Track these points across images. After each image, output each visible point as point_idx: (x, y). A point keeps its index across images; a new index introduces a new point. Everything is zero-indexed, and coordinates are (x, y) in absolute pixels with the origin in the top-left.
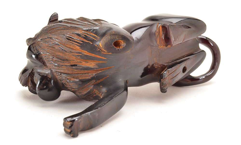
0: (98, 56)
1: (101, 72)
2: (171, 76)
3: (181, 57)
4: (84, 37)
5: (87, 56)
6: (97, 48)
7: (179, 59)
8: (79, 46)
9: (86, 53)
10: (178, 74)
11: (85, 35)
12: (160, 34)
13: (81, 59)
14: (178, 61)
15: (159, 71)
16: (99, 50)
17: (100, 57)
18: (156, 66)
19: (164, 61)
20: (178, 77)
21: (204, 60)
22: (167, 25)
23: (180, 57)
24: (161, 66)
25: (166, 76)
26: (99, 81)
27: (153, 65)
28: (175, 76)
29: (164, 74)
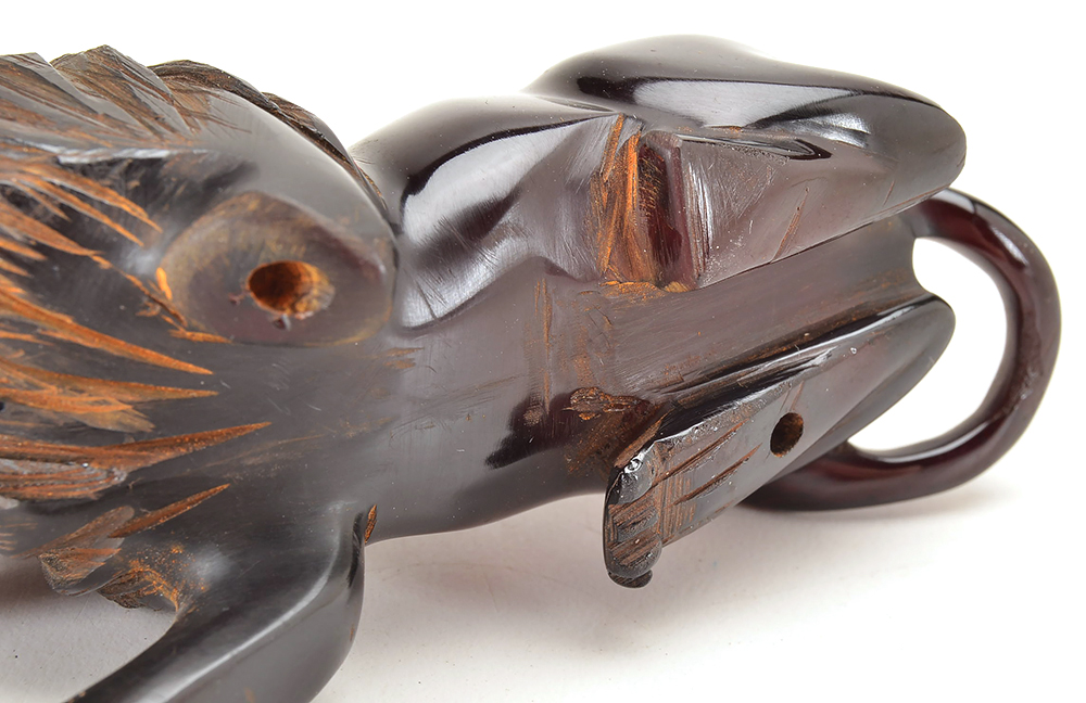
0: (151, 356)
1: (169, 460)
2: (682, 484)
3: (771, 347)
4: (55, 217)
5: (70, 348)
6: (145, 300)
7: (753, 359)
8: (19, 280)
9: (64, 327)
10: (734, 467)
11: (62, 207)
12: (625, 198)
13: (34, 366)
14: (744, 376)
15: (609, 439)
16: (156, 310)
17: (166, 361)
18: (583, 409)
19: (645, 377)
20: (732, 488)
21: (936, 361)
22: (668, 146)
23: (763, 347)
24: (621, 406)
25: (641, 490)
26: (162, 516)
27: (562, 401)
28: (717, 480)
29: (627, 470)
